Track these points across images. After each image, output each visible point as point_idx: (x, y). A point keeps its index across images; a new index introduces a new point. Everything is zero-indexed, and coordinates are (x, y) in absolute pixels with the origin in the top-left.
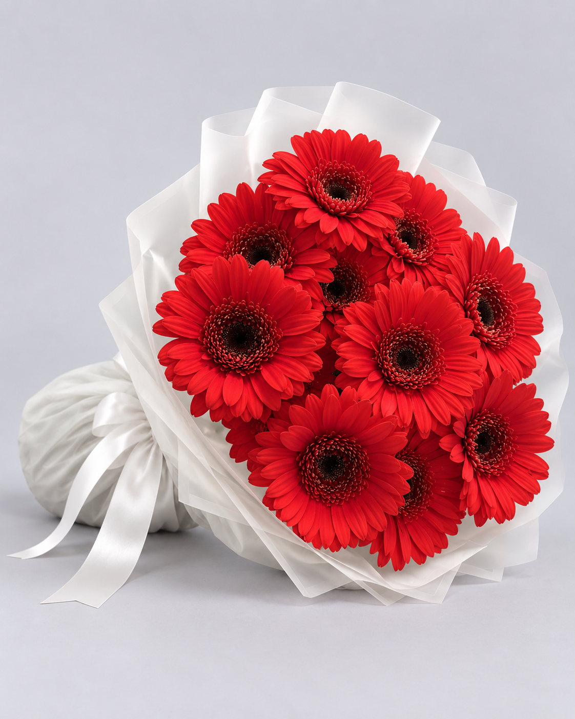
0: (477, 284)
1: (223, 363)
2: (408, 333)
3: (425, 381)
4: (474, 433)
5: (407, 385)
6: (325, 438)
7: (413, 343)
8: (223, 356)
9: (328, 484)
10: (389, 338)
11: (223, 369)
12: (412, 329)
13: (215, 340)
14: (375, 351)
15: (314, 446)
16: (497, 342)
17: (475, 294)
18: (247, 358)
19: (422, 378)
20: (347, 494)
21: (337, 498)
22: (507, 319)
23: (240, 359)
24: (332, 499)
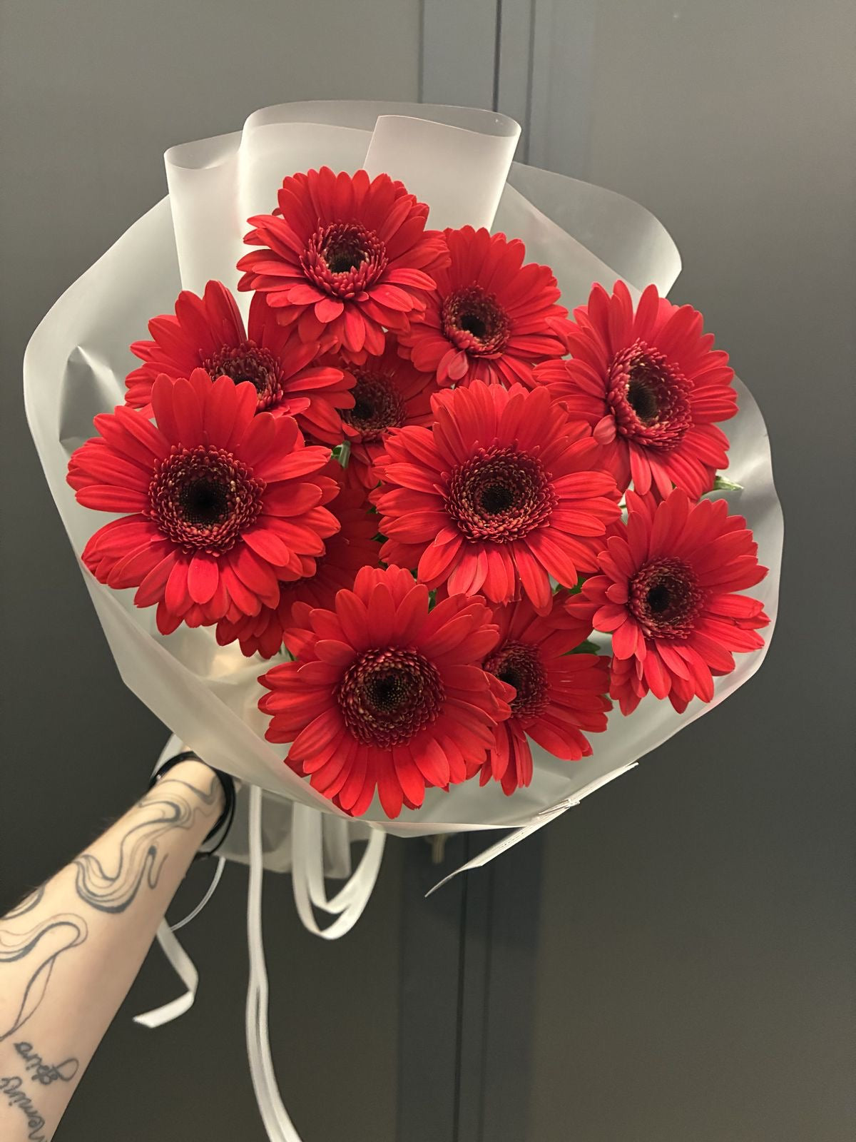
0: (623, 363)
1: (184, 542)
2: (491, 462)
3: (529, 525)
4: (642, 591)
5: (500, 538)
6: (370, 654)
7: (502, 474)
8: (184, 532)
9: (385, 718)
10: (464, 474)
11: (187, 552)
12: (497, 455)
13: (170, 510)
14: (442, 496)
15: (356, 670)
16: (664, 442)
17: (621, 379)
18: (220, 528)
19: (524, 521)
20: (415, 727)
21: (400, 738)
22: (679, 403)
23: (210, 532)
24: (392, 738)
